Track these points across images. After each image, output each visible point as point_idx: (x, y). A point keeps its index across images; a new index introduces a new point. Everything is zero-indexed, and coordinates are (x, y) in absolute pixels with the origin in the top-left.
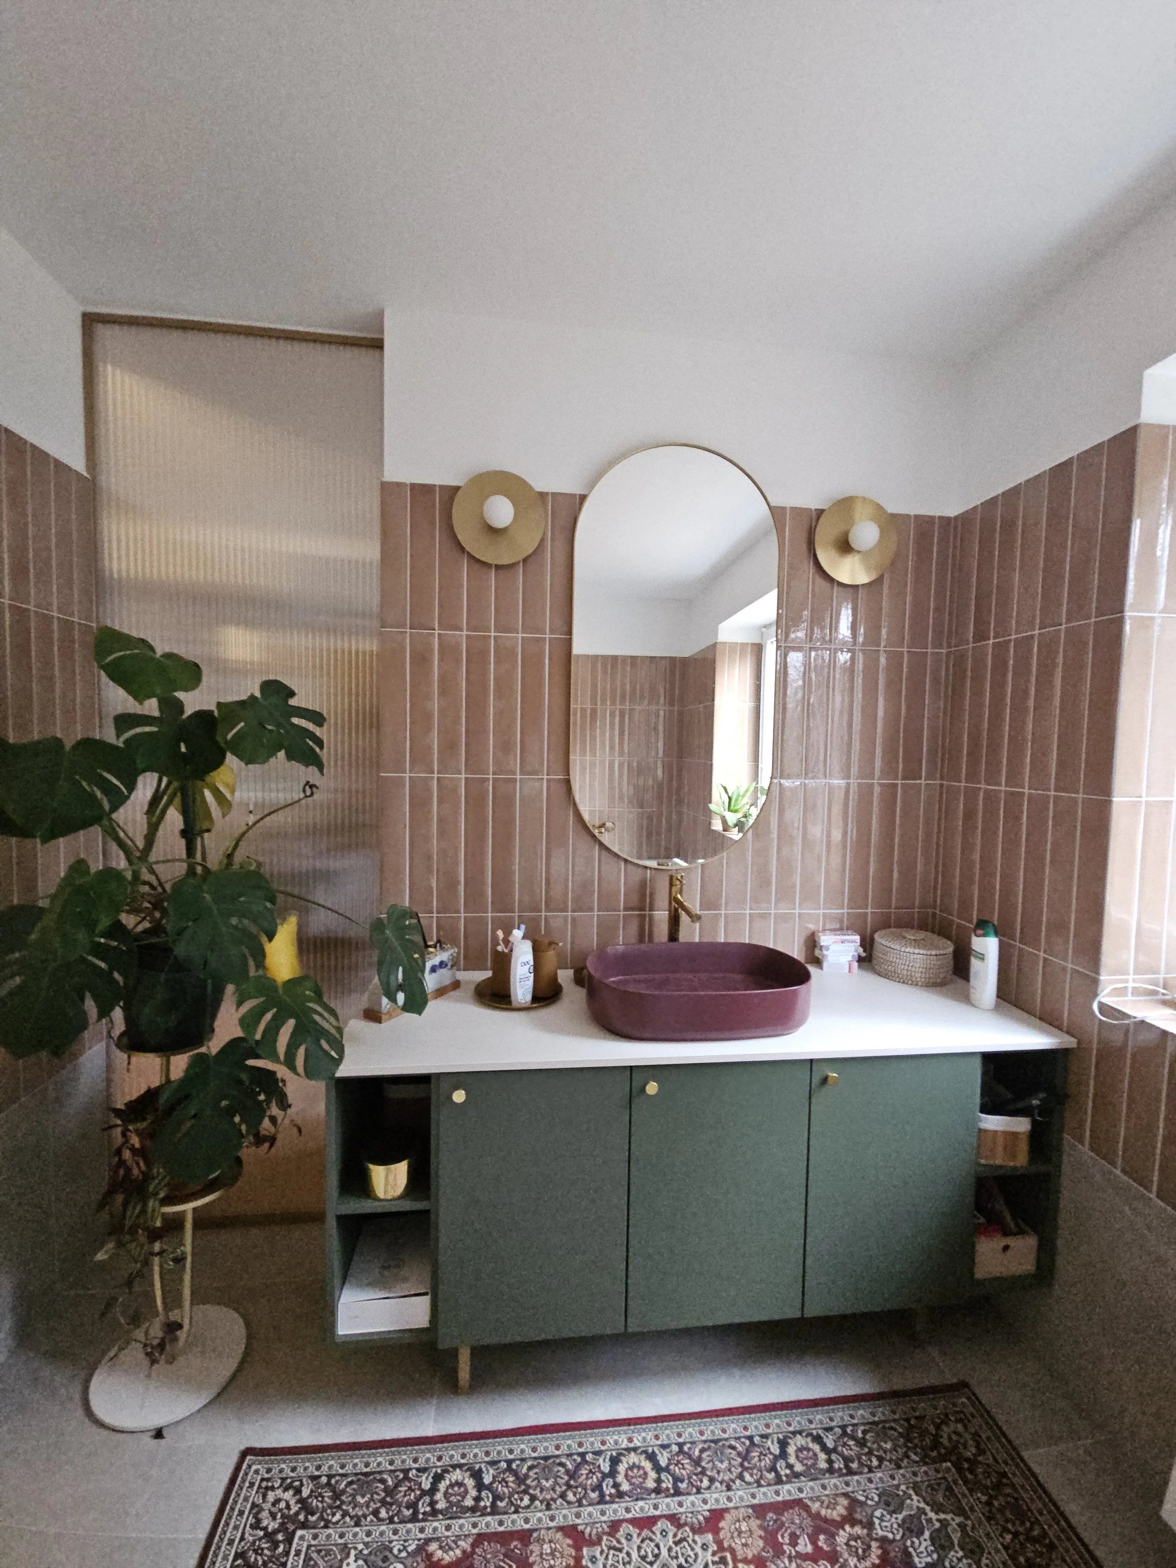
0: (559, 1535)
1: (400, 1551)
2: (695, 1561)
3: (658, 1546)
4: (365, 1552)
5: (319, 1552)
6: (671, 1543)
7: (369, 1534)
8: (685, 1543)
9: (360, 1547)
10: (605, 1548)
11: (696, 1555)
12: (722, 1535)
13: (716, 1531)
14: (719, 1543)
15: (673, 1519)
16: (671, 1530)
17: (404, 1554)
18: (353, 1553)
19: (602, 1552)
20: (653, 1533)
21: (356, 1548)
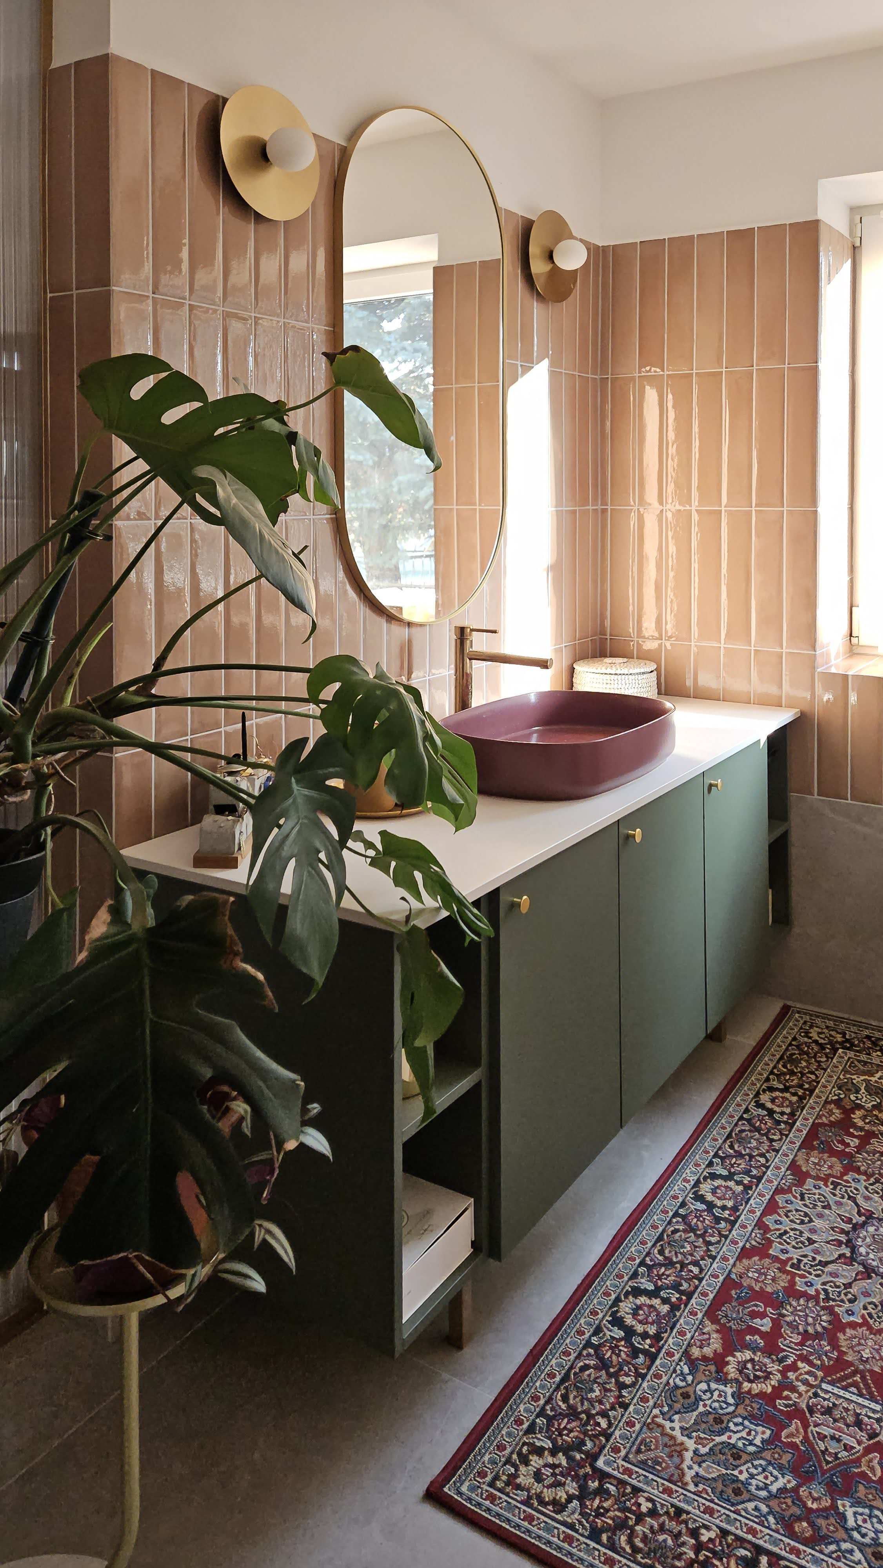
0: (745, 1262)
1: (684, 1380)
2: (825, 1197)
3: (797, 1210)
4: (666, 1409)
5: (639, 1451)
6: (800, 1203)
7: (644, 1400)
8: (806, 1195)
9: (656, 1411)
10: (778, 1240)
11: (820, 1194)
12: (813, 1173)
13: (807, 1175)
14: (818, 1178)
15: (778, 1191)
16: (789, 1196)
17: (690, 1378)
18: (660, 1420)
19: (780, 1243)
20: (784, 1207)
21: (656, 1416)
